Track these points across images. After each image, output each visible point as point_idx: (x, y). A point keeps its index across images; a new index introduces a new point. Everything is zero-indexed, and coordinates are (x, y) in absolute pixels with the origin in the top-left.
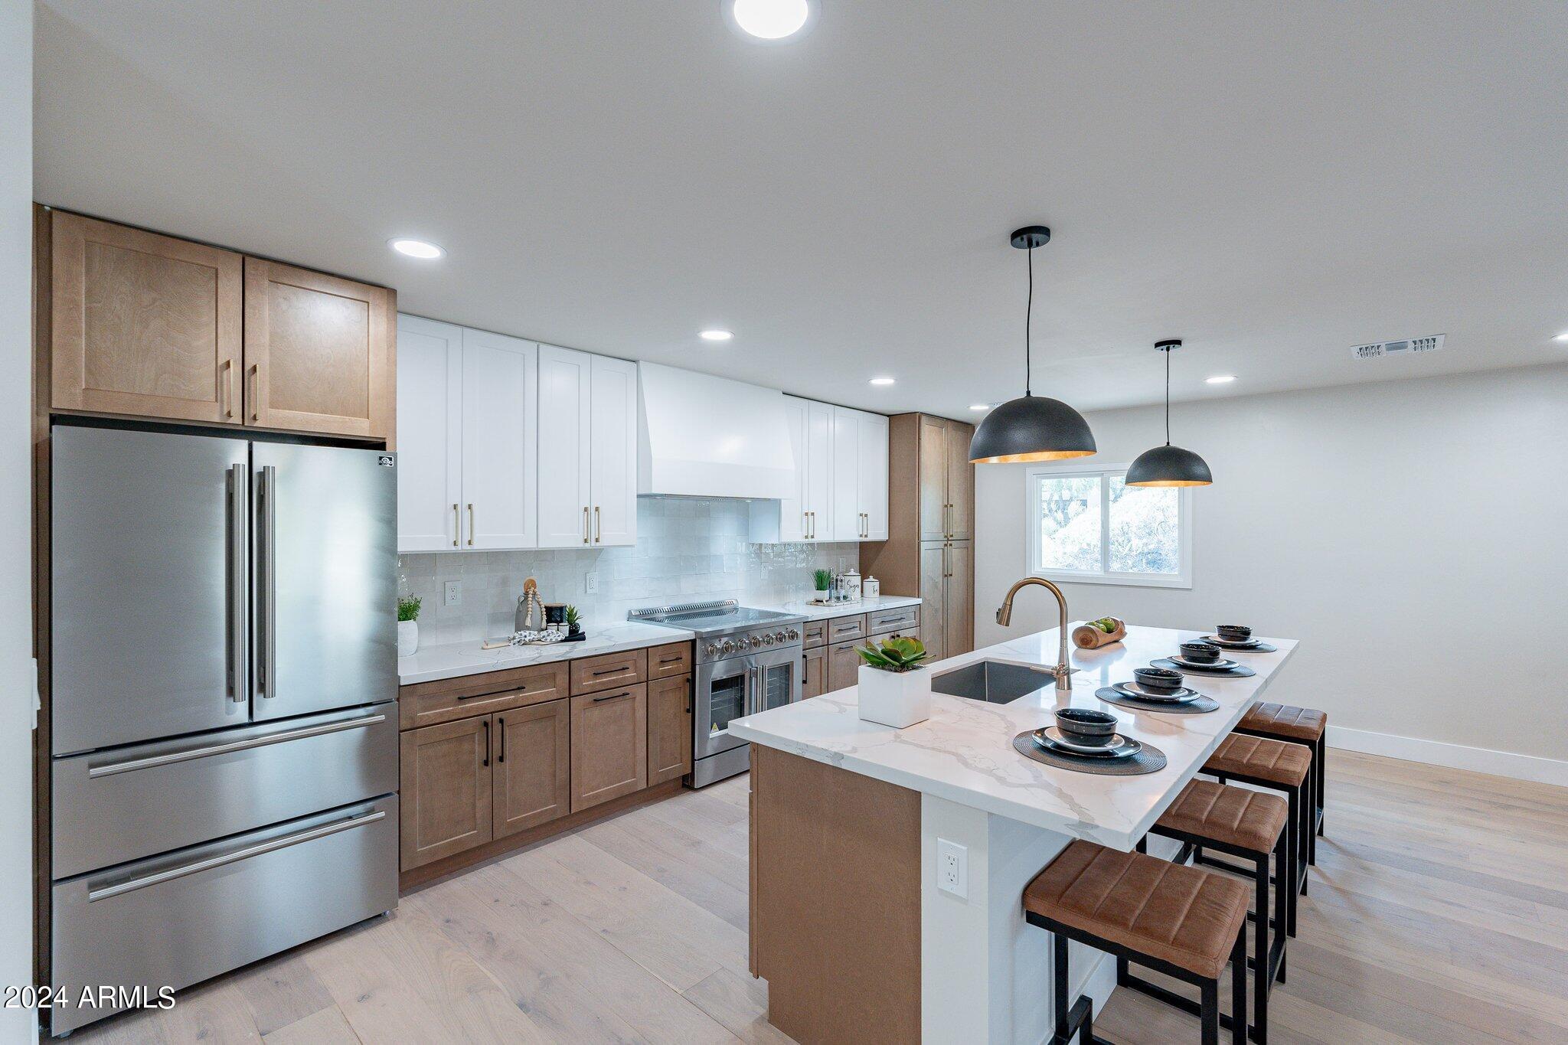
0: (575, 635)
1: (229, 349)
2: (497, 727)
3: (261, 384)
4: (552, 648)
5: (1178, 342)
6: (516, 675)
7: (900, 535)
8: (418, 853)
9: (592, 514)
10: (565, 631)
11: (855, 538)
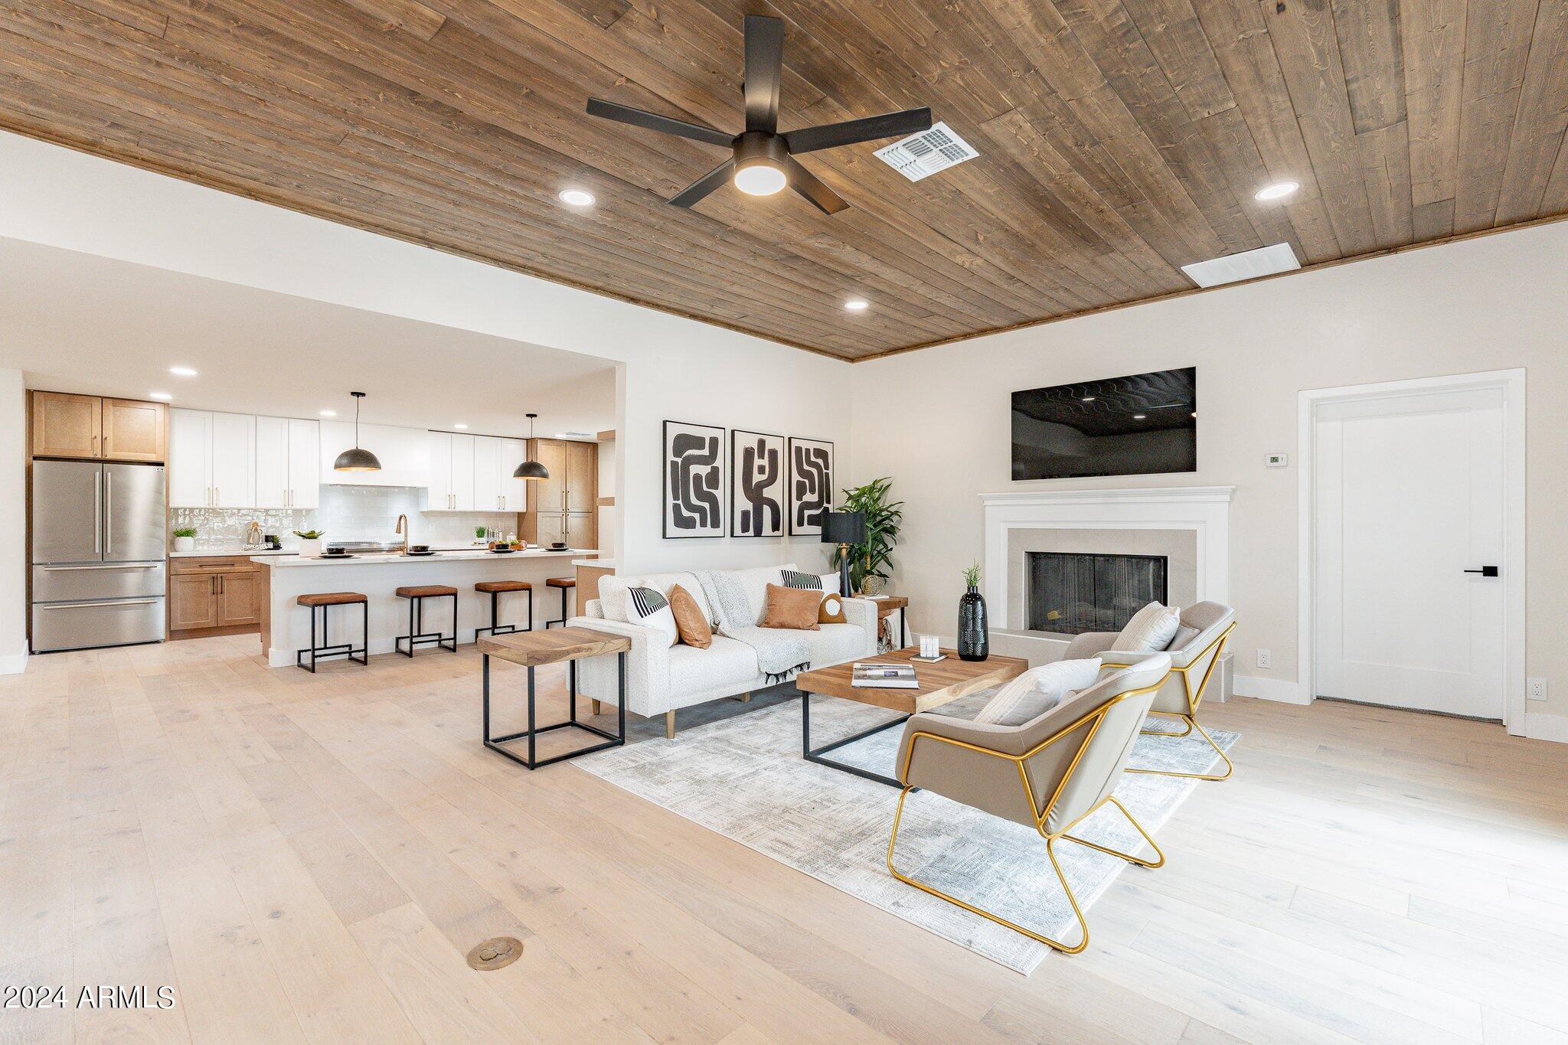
0: (276, 547)
1: (97, 432)
2: (219, 580)
3: (108, 442)
4: (261, 549)
5: (535, 416)
6: (231, 559)
7: (532, 509)
8: (179, 624)
9: (289, 493)
10: (271, 545)
11: (495, 509)
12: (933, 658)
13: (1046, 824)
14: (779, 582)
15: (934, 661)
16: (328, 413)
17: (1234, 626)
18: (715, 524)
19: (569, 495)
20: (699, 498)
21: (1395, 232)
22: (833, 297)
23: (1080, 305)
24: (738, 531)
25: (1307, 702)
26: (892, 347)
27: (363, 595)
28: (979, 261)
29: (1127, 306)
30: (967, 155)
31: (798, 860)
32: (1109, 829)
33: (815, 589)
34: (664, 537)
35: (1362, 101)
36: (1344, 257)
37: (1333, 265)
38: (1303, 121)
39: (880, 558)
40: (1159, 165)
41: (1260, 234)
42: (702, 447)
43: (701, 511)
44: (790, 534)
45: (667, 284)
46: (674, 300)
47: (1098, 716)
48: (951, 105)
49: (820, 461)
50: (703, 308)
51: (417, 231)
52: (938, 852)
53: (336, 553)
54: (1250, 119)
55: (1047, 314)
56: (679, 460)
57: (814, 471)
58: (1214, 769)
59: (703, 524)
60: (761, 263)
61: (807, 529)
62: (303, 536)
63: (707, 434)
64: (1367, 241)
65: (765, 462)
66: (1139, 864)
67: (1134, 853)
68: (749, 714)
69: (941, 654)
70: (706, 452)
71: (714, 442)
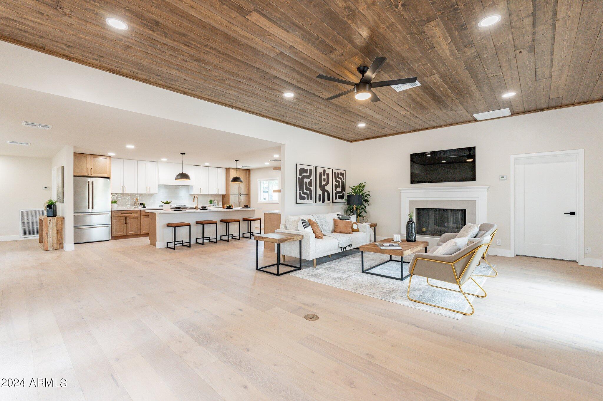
0: (144, 207)
1: (88, 167)
2: (128, 219)
3: (92, 171)
4: (140, 208)
5: (238, 161)
6: (131, 211)
7: (228, 193)
8: (115, 234)
9: (148, 188)
10: (142, 206)
11: (216, 194)
12: (399, 241)
13: (460, 282)
14: (337, 218)
15: (400, 242)
16: (164, 160)
17: (497, 230)
18: (311, 199)
19: (241, 188)
20: (306, 190)
21: (543, 105)
22: (356, 123)
23: (435, 125)
24: (318, 201)
25: (513, 257)
26: (366, 137)
27: (189, 223)
28: (408, 113)
29: (452, 126)
30: (417, 85)
31: (379, 297)
32: (466, 289)
33: (348, 220)
34: (296, 203)
35: (539, 73)
36: (526, 112)
37: (522, 114)
38: (521, 78)
39: (363, 210)
40: (475, 88)
41: (500, 105)
42: (307, 173)
43: (307, 194)
44: (333, 202)
45: (302, 118)
46: (301, 123)
47: (475, 251)
48: (418, 73)
49: (342, 177)
50: (310, 126)
51: (229, 103)
52: (419, 295)
53: (178, 209)
54: (505, 77)
55: (424, 128)
56: (301, 177)
57: (340, 180)
58: (490, 274)
59: (308, 199)
60: (337, 113)
61: (338, 200)
62: (164, 203)
63: (309, 168)
64: (533, 107)
65: (325, 177)
66: (478, 297)
67: (476, 294)
68: (334, 261)
69: (401, 240)
70: (308, 174)
71: (311, 170)
